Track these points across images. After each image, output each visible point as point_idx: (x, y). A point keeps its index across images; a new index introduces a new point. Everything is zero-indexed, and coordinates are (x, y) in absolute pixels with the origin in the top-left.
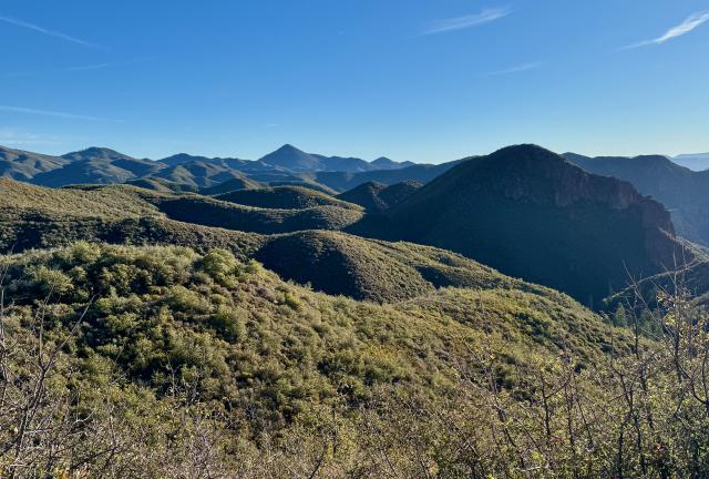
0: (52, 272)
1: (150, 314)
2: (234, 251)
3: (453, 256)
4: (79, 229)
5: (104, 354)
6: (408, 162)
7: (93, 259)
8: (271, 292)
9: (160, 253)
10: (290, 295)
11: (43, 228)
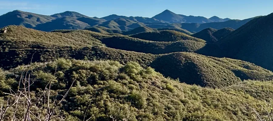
0: (46, 74)
1: (98, 95)
2: (140, 63)
3: (250, 65)
4: (60, 53)
5: (74, 115)
6: (227, 19)
7: (68, 67)
8: (159, 83)
9: (102, 64)
10: (169, 84)
11: (41, 52)
